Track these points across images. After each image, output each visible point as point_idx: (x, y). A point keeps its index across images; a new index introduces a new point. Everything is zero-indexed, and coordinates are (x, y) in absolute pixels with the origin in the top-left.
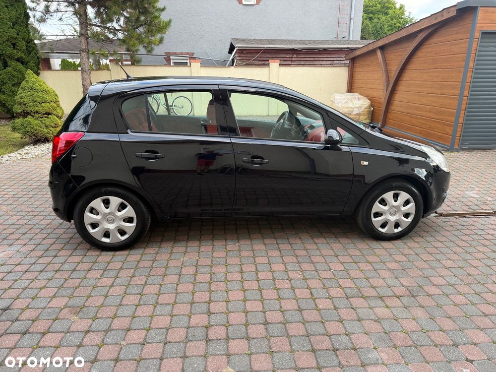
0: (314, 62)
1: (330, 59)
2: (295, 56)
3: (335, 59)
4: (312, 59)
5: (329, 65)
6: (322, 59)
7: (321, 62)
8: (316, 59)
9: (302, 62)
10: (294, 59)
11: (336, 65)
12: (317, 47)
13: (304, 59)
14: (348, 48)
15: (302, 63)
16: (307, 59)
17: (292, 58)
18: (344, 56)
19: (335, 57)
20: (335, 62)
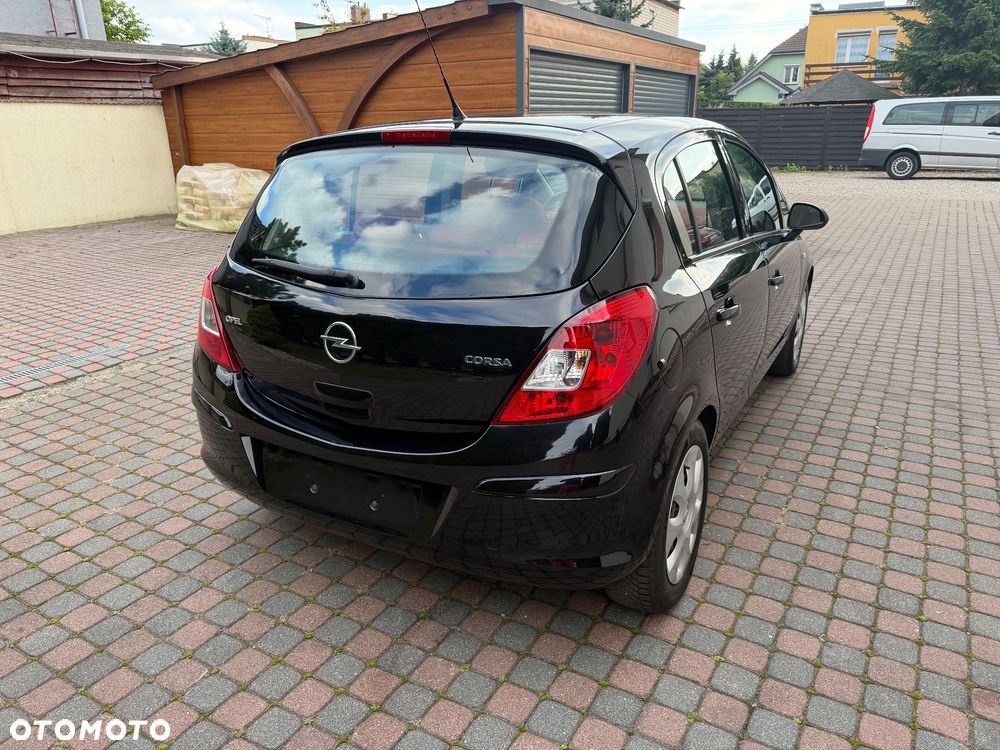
0: (69, 91)
1: (107, 85)
2: (14, 73)
3: (119, 86)
4: (63, 84)
5: (109, 101)
6: (87, 85)
7: (88, 93)
8: (73, 84)
9: (39, 90)
10: (12, 82)
11: (125, 101)
12: (70, 52)
13: (43, 83)
14: (145, 61)
15: (40, 92)
16: (49, 83)
17: (7, 78)
18: (148, 80)
19: (118, 81)
20: (120, 92)
